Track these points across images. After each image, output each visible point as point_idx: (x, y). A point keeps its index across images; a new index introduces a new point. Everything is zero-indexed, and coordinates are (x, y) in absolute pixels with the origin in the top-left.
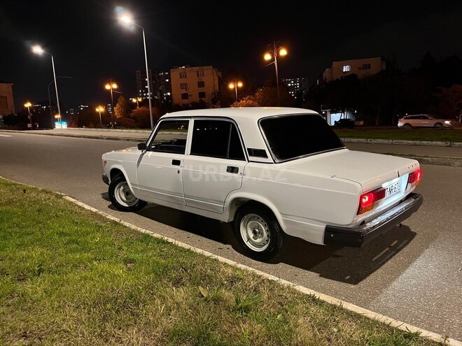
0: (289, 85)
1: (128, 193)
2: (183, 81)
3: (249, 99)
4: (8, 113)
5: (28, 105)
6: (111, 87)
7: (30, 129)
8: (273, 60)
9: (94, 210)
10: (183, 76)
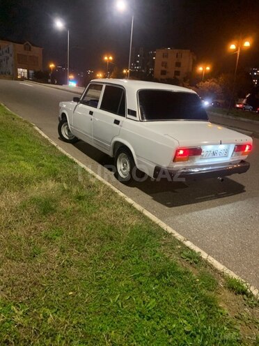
0: (255, 74)
1: (69, 131)
2: (165, 60)
3: (213, 81)
4: (37, 70)
5: (52, 66)
6: (108, 58)
7: (49, 83)
8: (237, 50)
9: (46, 137)
10: (165, 56)
